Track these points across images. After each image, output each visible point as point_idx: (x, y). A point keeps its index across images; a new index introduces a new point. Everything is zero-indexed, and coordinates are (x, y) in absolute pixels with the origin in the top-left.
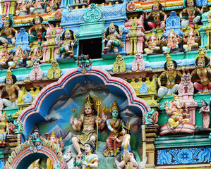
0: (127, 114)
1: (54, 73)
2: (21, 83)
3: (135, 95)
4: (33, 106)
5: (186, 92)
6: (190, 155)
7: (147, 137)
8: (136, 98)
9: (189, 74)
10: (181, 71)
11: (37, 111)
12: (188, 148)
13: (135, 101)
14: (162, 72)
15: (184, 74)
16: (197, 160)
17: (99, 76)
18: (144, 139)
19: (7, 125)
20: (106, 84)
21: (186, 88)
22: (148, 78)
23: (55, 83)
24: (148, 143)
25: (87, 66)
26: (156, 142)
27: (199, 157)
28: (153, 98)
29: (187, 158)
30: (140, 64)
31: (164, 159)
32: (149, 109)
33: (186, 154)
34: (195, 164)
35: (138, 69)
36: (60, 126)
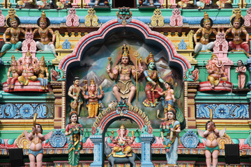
0: (161, 66)
1: (91, 21)
2: (55, 27)
3: (175, 51)
4: (74, 54)
5: (221, 50)
6: (227, 111)
7: (189, 93)
8: (176, 54)
9: (223, 32)
10: (216, 29)
11: (79, 60)
12: (225, 104)
13: (176, 57)
14: (198, 29)
15: (219, 33)
16: (234, 115)
17: (140, 29)
18: (186, 94)
19: (47, 70)
20: (146, 37)
21: (221, 46)
22: (184, 33)
23: (96, 32)
24: (189, 98)
25: (127, 18)
26: (196, 98)
27: (235, 113)
28: (191, 54)
29: (224, 113)
30: (178, 19)
31: (203, 113)
32: (190, 66)
33: (223, 110)
34: (232, 119)
35: (176, 25)
36: (95, 72)
